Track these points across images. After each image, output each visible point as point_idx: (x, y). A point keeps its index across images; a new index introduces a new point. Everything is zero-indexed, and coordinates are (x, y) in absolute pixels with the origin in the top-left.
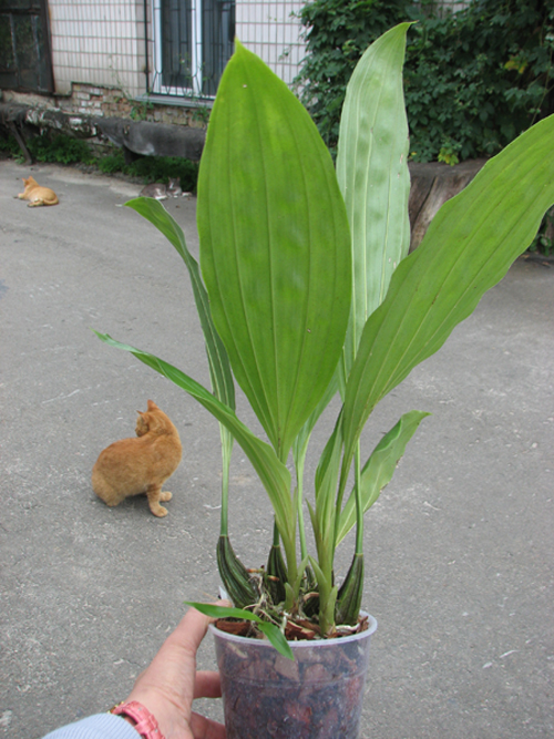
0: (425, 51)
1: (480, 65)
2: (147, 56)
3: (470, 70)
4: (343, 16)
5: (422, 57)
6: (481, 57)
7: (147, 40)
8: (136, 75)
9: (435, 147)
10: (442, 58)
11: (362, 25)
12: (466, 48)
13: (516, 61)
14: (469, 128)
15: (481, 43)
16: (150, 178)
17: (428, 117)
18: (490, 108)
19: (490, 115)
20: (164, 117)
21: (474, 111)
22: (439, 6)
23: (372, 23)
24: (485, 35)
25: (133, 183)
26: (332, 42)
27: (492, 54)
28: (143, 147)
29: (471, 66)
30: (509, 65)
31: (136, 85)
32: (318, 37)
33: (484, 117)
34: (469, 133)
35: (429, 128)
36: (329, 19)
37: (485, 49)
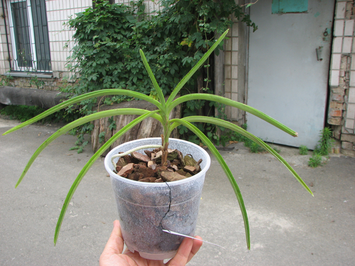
0: (139, 39)
1: (167, 44)
2: (9, 52)
3: (162, 47)
4: (92, 24)
5: (137, 42)
6: (168, 40)
7: (8, 43)
8: (3, 62)
9: (147, 91)
10: (146, 42)
11: (102, 28)
12: (159, 35)
13: (186, 41)
14: (165, 79)
15: (167, 33)
16: (13, 116)
17: (142, 74)
18: (176, 67)
19: (176, 71)
20: (20, 83)
21: (167, 70)
22: (148, 15)
23: (108, 26)
24: (168, 28)
25: (6, 119)
26: (87, 38)
27: (174, 37)
28: (5, 100)
29: (163, 45)
30: (183, 43)
31: (4, 67)
32: (79, 36)
33: (173, 72)
34: (165, 82)
35: (143, 81)
36: (85, 26)
37: (170, 35)
